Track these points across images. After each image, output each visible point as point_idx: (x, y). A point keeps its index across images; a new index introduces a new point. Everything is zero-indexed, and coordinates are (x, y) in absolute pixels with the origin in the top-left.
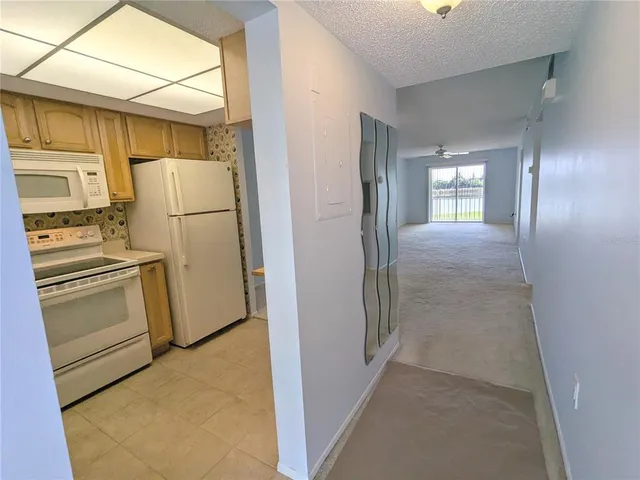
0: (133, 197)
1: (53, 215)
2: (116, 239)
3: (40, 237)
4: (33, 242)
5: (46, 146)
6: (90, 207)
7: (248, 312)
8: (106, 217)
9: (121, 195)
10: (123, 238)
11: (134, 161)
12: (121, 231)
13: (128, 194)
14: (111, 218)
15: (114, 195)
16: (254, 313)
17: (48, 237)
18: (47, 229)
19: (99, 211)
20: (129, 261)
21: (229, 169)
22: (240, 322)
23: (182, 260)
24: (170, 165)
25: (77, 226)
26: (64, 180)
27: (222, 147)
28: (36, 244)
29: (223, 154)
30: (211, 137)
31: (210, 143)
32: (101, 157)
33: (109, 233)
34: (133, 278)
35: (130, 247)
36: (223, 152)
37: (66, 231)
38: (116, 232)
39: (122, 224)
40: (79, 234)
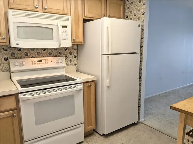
0: (83, 42)
1: (45, 50)
2: (72, 65)
3: (38, 61)
4: (35, 64)
5: (45, 10)
6: (62, 46)
7: (139, 119)
8: (68, 53)
9: (77, 40)
10: (75, 65)
11: (85, 21)
12: (75, 61)
13: (81, 40)
14: (71, 54)
15: (74, 40)
16: (142, 120)
17: (41, 61)
18: (42, 57)
19: (66, 49)
20: (79, 80)
21: (139, 26)
22: (134, 124)
23: (106, 82)
24: (107, 21)
25: (55, 56)
26: (51, 30)
27: (135, 13)
28: (36, 65)
29: (135, 17)
30: (128, 6)
31: (127, 11)
32: (70, 17)
33: (69, 61)
34: (80, 90)
35: (78, 71)
36: (135, 15)
37: (50, 59)
38: (72, 61)
39: (75, 57)
40: (56, 61)
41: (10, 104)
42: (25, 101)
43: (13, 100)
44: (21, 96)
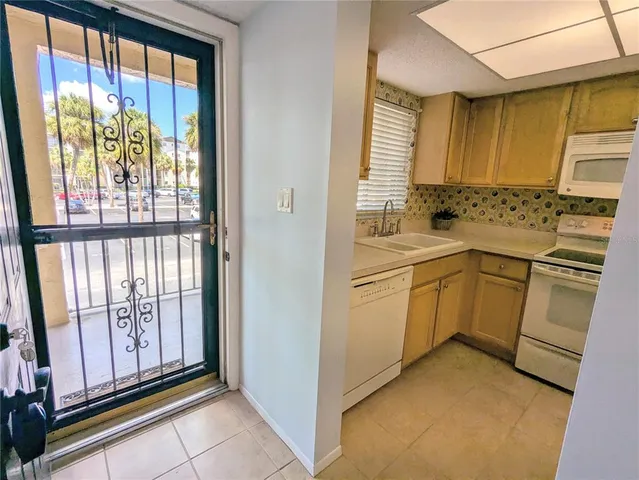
41: (520, 271)
42: (539, 274)
43: (523, 268)
44: (535, 265)
